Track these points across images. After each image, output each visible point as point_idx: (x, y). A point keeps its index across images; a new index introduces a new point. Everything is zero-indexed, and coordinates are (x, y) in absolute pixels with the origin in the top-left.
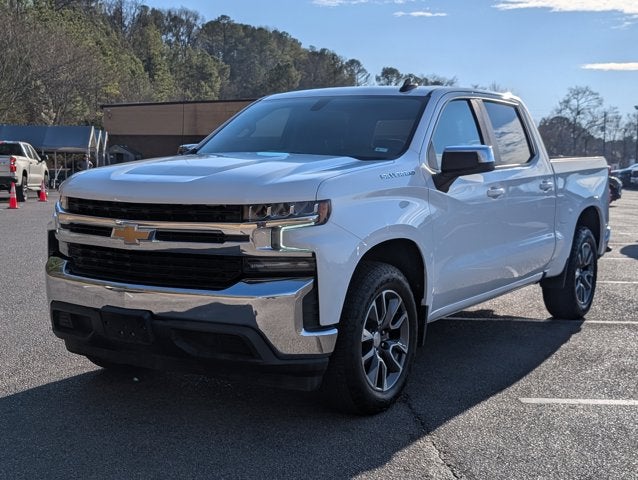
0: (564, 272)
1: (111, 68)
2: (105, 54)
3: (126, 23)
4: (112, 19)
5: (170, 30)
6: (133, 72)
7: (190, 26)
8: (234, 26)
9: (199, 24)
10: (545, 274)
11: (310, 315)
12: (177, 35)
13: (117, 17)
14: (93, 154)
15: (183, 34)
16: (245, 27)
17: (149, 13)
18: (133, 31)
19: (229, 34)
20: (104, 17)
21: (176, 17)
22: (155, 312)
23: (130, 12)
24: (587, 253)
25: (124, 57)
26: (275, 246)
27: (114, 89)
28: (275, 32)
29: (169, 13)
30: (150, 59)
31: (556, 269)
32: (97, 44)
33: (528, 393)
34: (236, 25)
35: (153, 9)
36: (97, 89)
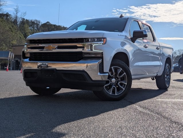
0: (162, 75)
1: (14, 36)
2: (12, 32)
3: (18, 24)
4: (14, 22)
5: (31, 26)
6: (20, 38)
7: (38, 25)
8: (51, 25)
9: (40, 24)
10: (157, 74)
11: (101, 69)
12: (33, 28)
13: (15, 22)
14: (10, 59)
15: (35, 27)
16: (55, 25)
17: (25, 21)
18: (20, 25)
19: (49, 27)
20: (11, 22)
21: (33, 22)
22: (57, 69)
23: (19, 20)
24: (168, 71)
25: (18, 33)
26: (92, 50)
27: (15, 42)
28: (64, 27)
29: (31, 21)
30: (25, 34)
31: (160, 74)
32: (10, 28)
33: (157, 99)
34: (52, 25)
35: (26, 19)
36: (10, 42)
